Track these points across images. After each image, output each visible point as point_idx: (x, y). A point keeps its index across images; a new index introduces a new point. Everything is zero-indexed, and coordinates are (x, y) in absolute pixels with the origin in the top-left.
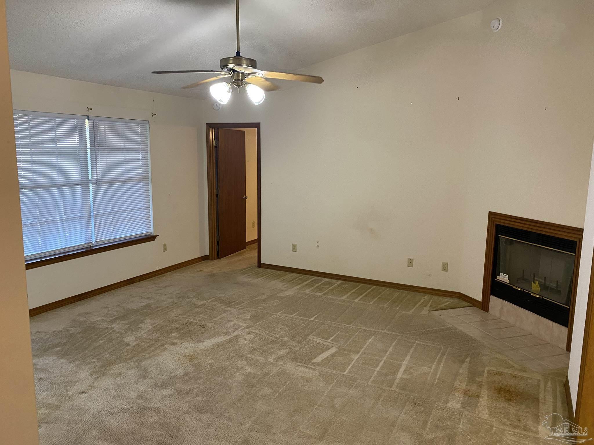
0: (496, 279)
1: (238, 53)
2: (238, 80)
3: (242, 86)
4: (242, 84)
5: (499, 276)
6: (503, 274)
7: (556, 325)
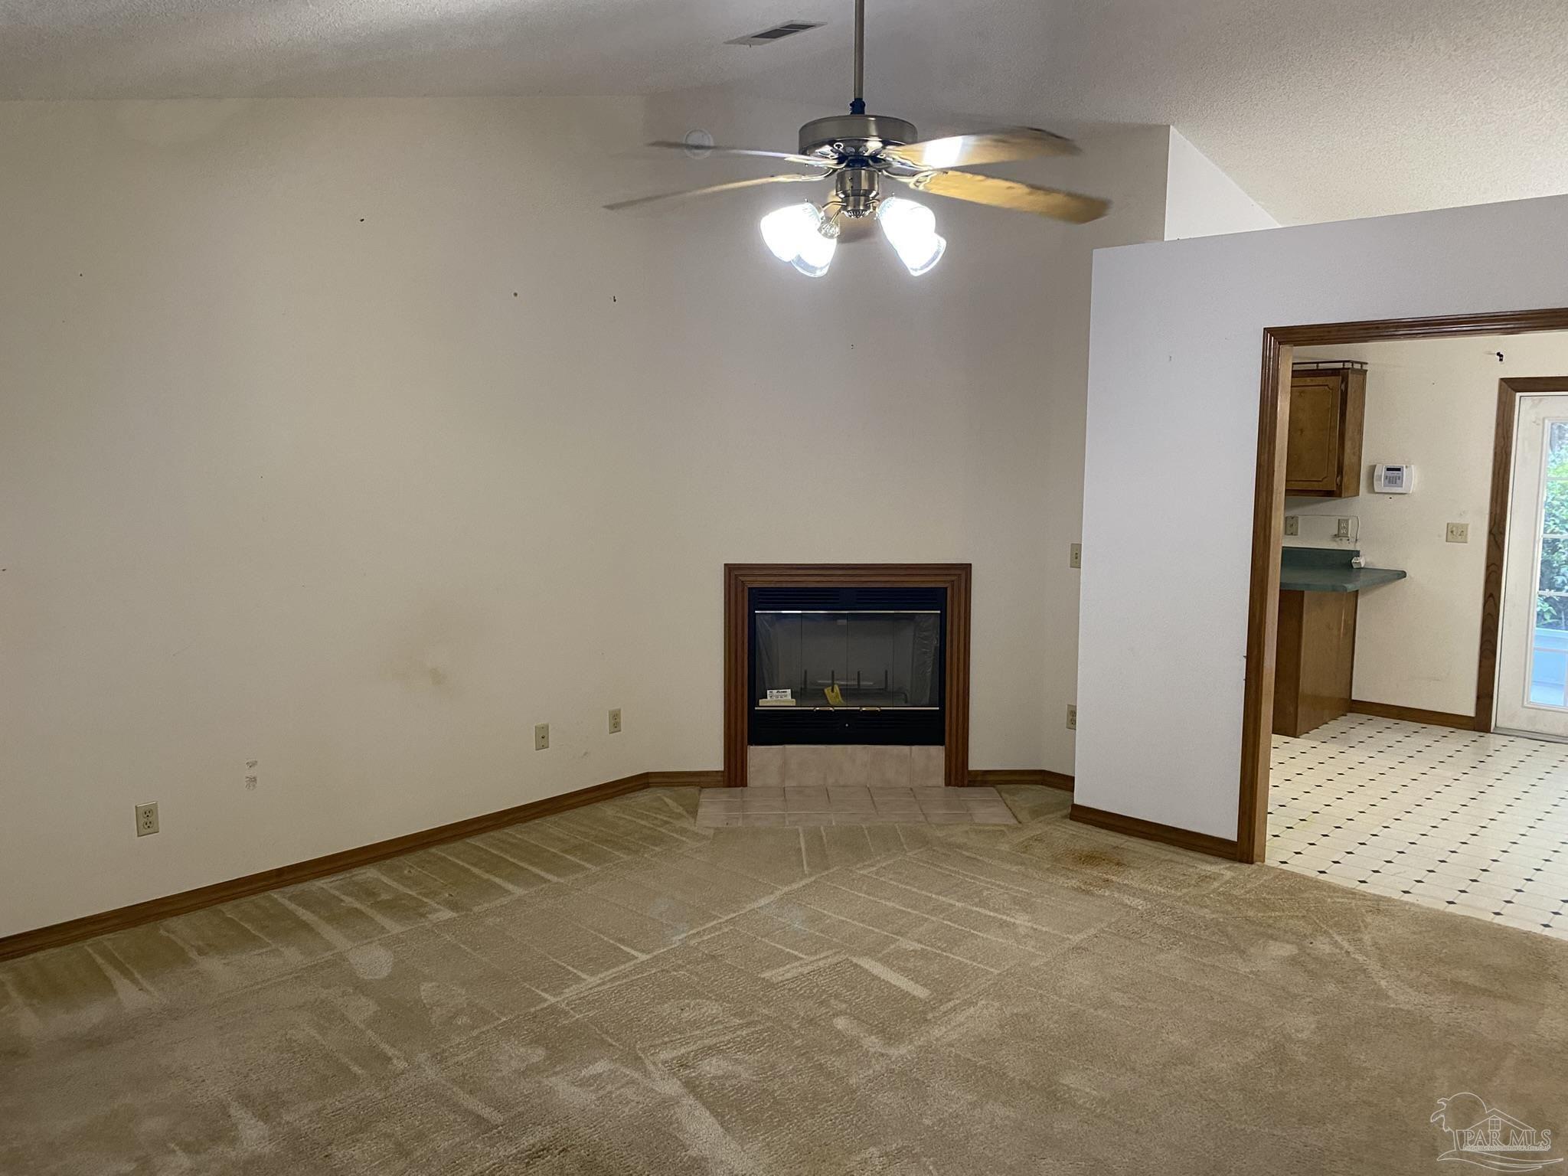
0: (756, 708)
1: (858, 106)
2: (857, 193)
3: (868, 212)
4: (867, 207)
5: (766, 698)
6: (776, 691)
7: (916, 749)
